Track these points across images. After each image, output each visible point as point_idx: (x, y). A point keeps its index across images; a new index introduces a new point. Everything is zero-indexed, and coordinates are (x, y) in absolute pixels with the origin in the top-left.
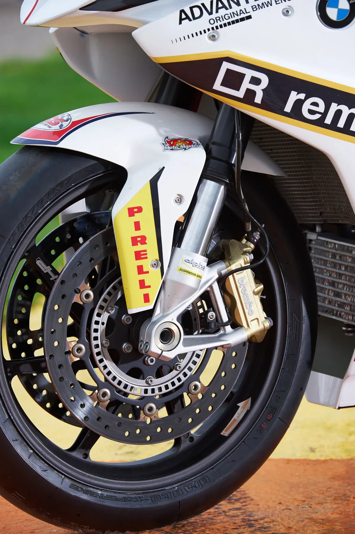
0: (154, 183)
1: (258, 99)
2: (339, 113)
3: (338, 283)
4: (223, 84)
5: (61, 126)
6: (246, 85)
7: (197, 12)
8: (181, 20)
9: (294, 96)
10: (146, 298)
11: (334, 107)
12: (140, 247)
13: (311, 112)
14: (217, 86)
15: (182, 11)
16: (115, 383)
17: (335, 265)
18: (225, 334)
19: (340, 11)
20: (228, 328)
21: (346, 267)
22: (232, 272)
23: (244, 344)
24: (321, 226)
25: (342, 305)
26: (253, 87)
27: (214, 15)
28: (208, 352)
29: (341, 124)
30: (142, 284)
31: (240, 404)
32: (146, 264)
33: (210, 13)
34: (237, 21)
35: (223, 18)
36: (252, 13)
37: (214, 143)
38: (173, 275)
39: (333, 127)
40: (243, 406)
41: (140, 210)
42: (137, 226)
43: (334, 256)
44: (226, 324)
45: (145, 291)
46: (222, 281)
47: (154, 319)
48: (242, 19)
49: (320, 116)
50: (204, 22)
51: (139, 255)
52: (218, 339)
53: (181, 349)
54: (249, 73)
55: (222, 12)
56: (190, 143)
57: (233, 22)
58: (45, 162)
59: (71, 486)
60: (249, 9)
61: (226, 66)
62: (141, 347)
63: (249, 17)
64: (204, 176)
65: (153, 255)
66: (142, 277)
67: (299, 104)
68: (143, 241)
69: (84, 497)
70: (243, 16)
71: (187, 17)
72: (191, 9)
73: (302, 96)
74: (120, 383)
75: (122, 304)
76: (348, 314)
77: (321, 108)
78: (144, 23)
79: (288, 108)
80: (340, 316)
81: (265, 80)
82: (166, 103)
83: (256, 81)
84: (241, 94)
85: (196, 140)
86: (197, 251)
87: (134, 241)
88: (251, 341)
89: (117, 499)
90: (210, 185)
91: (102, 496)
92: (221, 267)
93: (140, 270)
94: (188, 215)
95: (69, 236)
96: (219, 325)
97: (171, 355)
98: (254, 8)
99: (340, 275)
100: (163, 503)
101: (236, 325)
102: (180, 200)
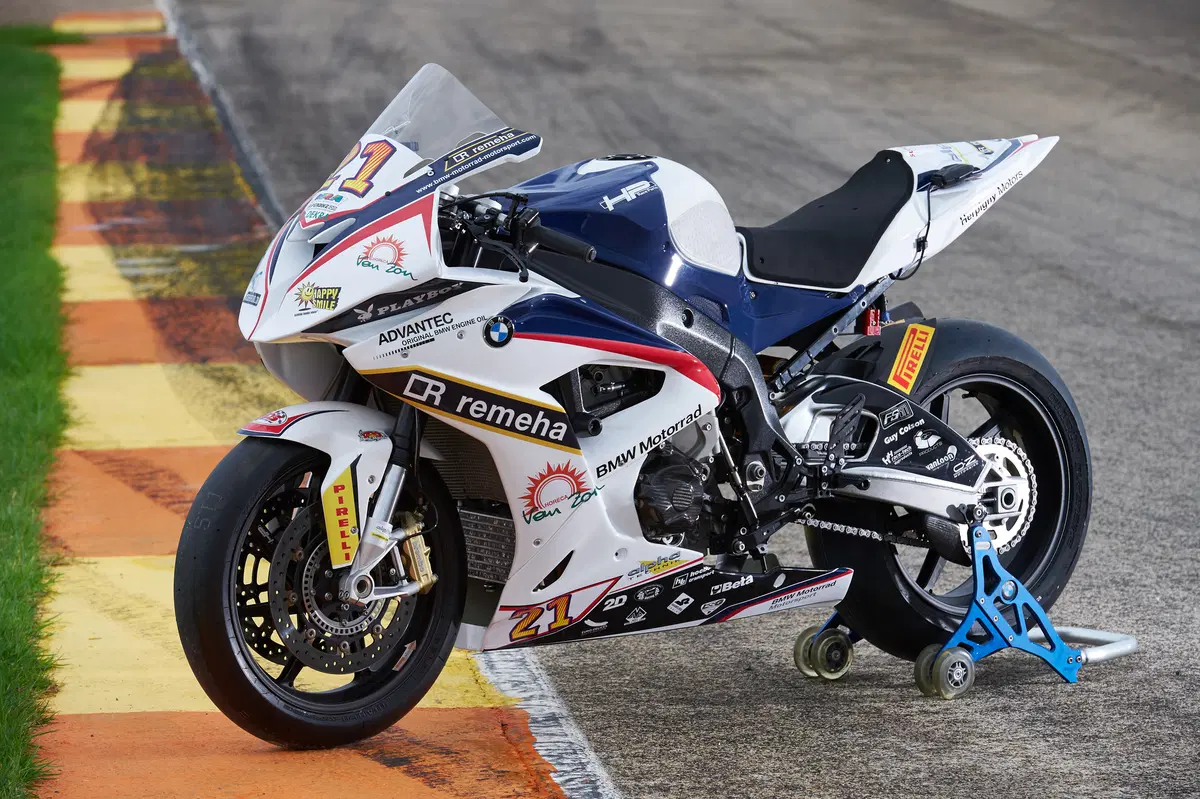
0: (353, 466)
1: (437, 403)
2: (497, 413)
3: (481, 549)
4: (411, 391)
5: (280, 422)
6: (428, 391)
7: (393, 336)
8: (381, 341)
9: (464, 400)
10: (347, 557)
11: (494, 408)
12: (342, 517)
13: (477, 412)
14: (407, 392)
15: (382, 335)
16: (319, 624)
17: (476, 534)
18: (402, 587)
19: (501, 335)
20: (405, 582)
21: (488, 535)
22: (408, 538)
23: (414, 595)
24: (463, 501)
25: (484, 567)
26: (433, 393)
27: (406, 338)
28: (388, 600)
29: (499, 421)
30: (344, 546)
31: (407, 646)
32: (348, 530)
33: (403, 337)
34: (423, 343)
35: (413, 340)
36: (435, 336)
37: (397, 435)
38: (369, 539)
39: (493, 423)
40: (409, 648)
41: (343, 487)
42: (341, 500)
43: (476, 526)
44: (404, 578)
45: (347, 551)
46: (401, 544)
47: (352, 573)
48: (427, 341)
49: (482, 415)
50: (398, 344)
51: (342, 523)
52: (397, 590)
53: (373, 597)
54: (431, 383)
55: (412, 335)
56: (380, 435)
57: (421, 344)
58: (269, 450)
59: (285, 707)
60: (432, 333)
61: (414, 377)
62: (341, 595)
63: (433, 340)
64: (391, 462)
65: (353, 522)
66: (344, 540)
67: (468, 405)
68: (345, 511)
69: (292, 714)
70: (428, 338)
71: (386, 340)
72: (389, 333)
73: (470, 400)
74: (323, 624)
75: (326, 560)
76: (489, 574)
77: (484, 409)
78: (351, 344)
79: (459, 409)
80: (482, 576)
81: (443, 388)
82: (343, 400)
83: (436, 388)
84: (424, 398)
85: (383, 433)
86: (386, 520)
87: (339, 512)
88: (420, 595)
89: (318, 719)
90: (396, 469)
91: (307, 716)
92: (401, 535)
93: (343, 534)
94: (377, 493)
95: (274, 509)
96: (399, 578)
97: (365, 601)
98: (436, 333)
99: (482, 542)
100: (350, 723)
101: (411, 580)
102: (372, 479)
